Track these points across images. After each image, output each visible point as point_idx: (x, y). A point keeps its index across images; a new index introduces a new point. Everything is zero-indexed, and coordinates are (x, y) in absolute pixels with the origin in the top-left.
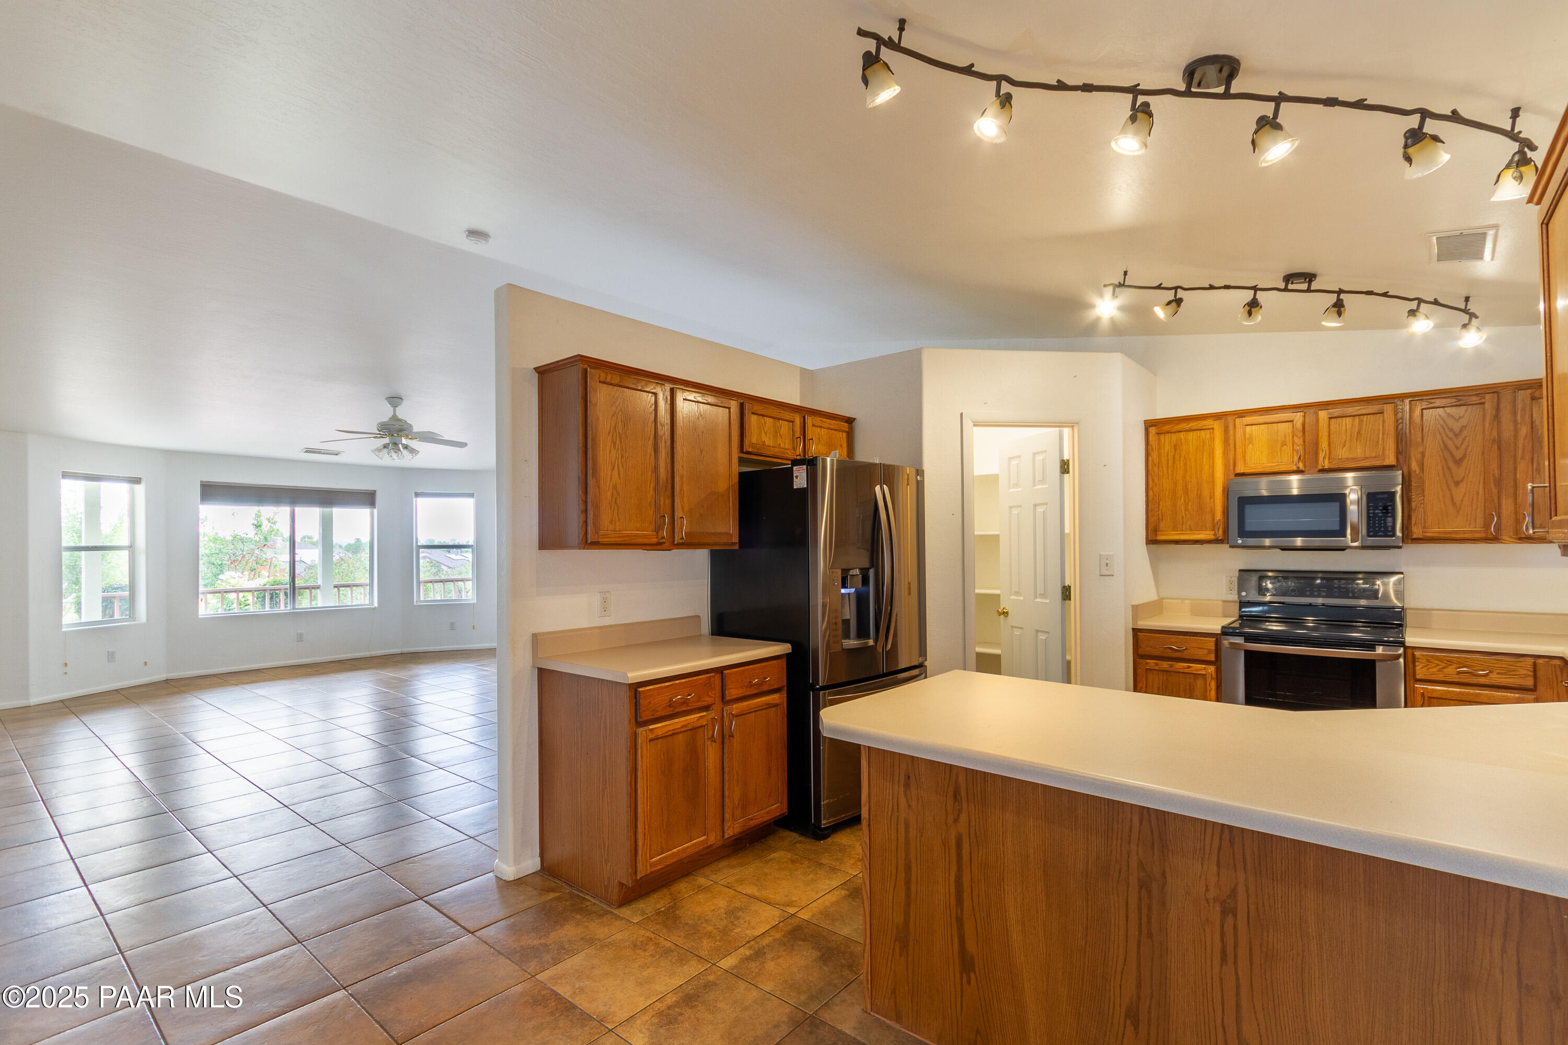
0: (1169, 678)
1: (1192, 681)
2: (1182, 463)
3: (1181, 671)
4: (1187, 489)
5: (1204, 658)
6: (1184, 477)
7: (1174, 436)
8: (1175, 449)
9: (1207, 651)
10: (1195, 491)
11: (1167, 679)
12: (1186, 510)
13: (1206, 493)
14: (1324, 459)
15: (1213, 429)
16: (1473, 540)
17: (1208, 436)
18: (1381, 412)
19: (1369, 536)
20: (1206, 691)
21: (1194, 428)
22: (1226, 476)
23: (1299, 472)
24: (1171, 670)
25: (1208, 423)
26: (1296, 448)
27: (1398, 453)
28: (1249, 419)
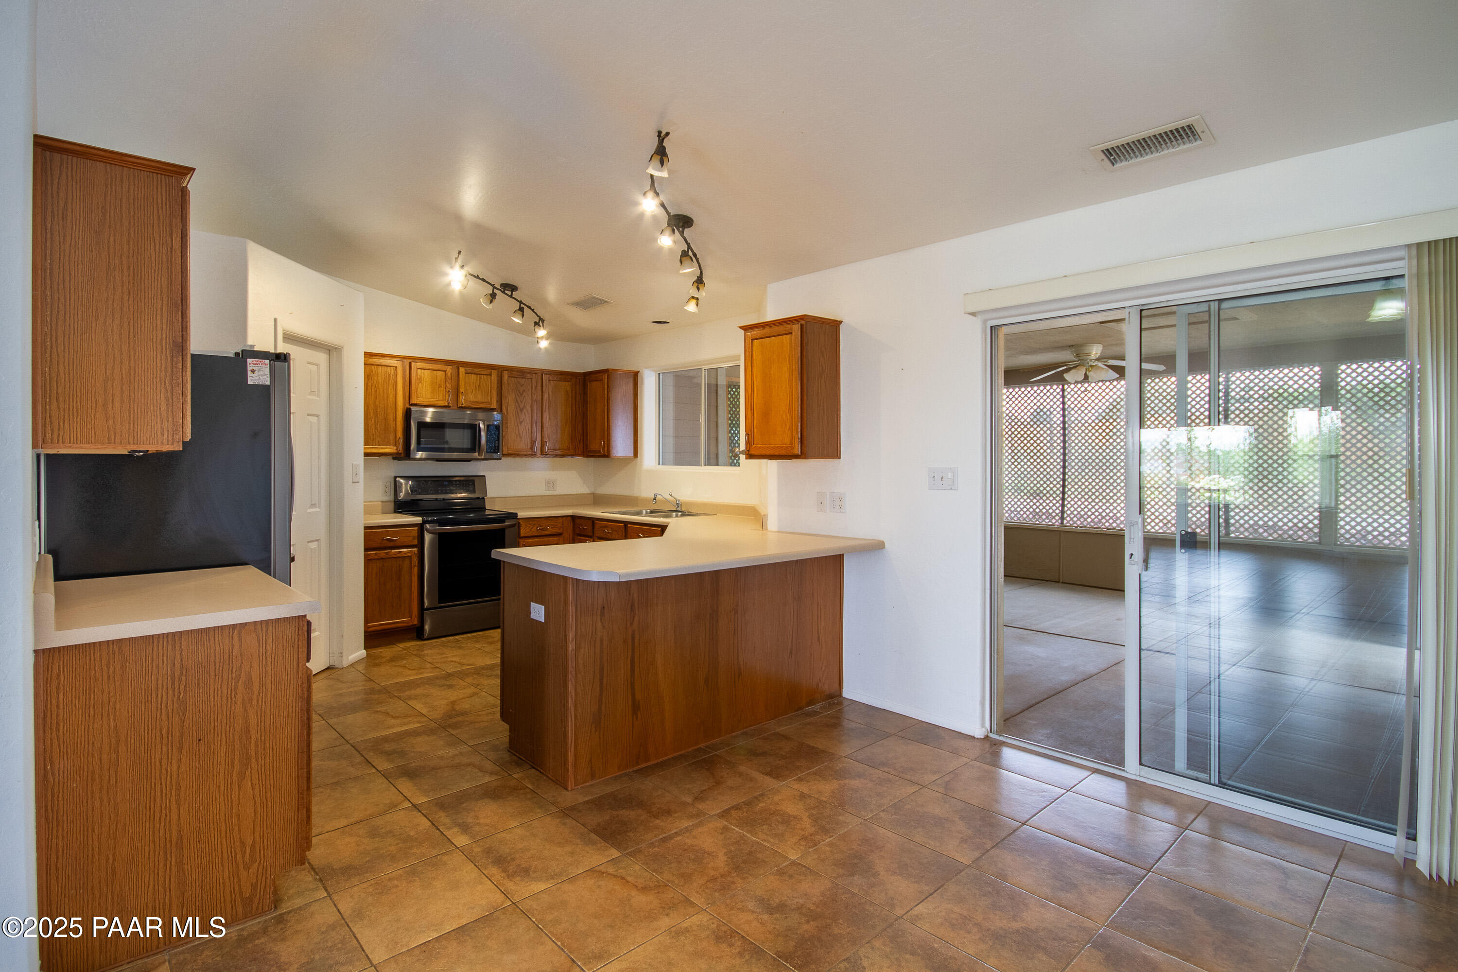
0: (385, 564)
1: (401, 562)
3: (395, 556)
4: (377, 412)
5: (410, 544)
6: (375, 402)
9: (411, 538)
10: (383, 415)
11: (383, 565)
12: (376, 428)
13: (392, 417)
14: (462, 400)
15: (396, 367)
16: (526, 456)
17: (392, 372)
18: (490, 375)
19: (487, 452)
20: (411, 568)
21: (383, 364)
22: (404, 405)
23: (448, 407)
24: (387, 556)
25: (393, 362)
26: (447, 390)
27: (497, 401)
28: (420, 365)
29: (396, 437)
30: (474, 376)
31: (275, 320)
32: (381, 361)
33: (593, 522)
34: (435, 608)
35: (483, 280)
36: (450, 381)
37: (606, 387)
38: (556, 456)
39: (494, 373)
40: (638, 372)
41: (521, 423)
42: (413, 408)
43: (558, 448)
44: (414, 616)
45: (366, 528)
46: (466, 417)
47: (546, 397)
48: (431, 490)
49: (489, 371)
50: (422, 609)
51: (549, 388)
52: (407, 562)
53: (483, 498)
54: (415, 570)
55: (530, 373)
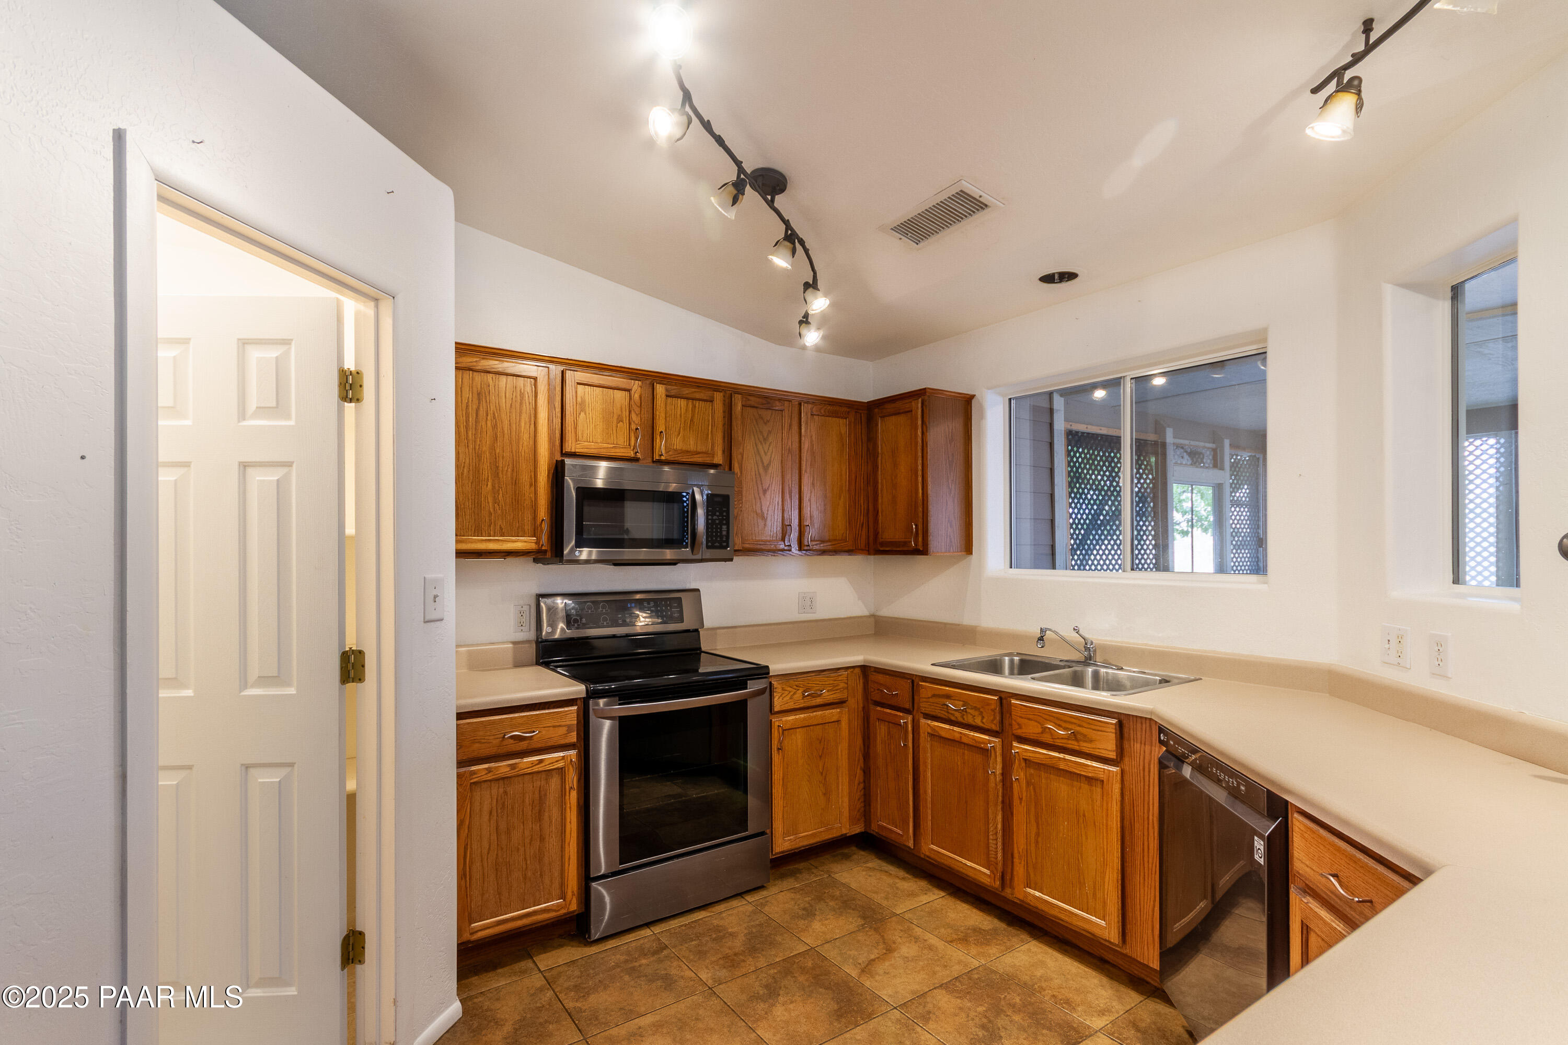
0: (508, 789)
1: (543, 782)
2: (489, 423)
3: (529, 771)
4: (497, 467)
5: (563, 742)
6: (493, 448)
7: (478, 377)
8: (479, 399)
9: (565, 729)
10: (509, 474)
11: (505, 792)
12: (496, 501)
13: (525, 478)
14: (661, 446)
15: (535, 379)
16: (775, 552)
17: (528, 389)
18: (711, 401)
19: (708, 547)
20: (563, 793)
21: (509, 371)
22: (552, 454)
23: (635, 460)
24: (513, 773)
25: (528, 368)
26: (633, 427)
27: (724, 452)
28: (581, 376)
29: (535, 518)
30: (683, 403)
31: (119, 137)
32: (506, 365)
33: (913, 682)
34: (614, 874)
35: (720, 141)
36: (637, 410)
37: (920, 422)
38: (823, 552)
39: (718, 397)
40: (973, 396)
41: (765, 491)
42: (568, 461)
43: (827, 538)
44: (569, 894)
45: (460, 716)
46: (670, 480)
47: (806, 445)
48: (605, 619)
49: (710, 393)
50: (587, 878)
51: (810, 430)
52: (555, 782)
53: (697, 631)
54: (573, 797)
55: (780, 400)
